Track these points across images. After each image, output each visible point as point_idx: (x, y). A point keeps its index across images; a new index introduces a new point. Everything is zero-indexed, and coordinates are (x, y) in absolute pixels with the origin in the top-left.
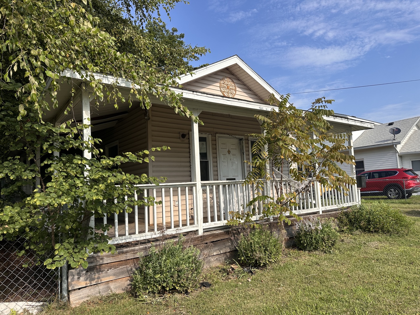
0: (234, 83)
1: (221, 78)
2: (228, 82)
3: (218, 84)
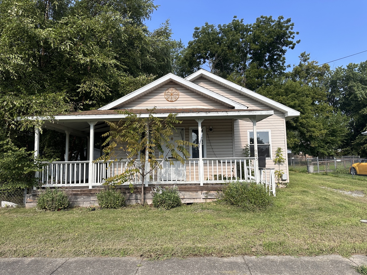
1: (166, 89)
2: (172, 90)
3: (163, 94)
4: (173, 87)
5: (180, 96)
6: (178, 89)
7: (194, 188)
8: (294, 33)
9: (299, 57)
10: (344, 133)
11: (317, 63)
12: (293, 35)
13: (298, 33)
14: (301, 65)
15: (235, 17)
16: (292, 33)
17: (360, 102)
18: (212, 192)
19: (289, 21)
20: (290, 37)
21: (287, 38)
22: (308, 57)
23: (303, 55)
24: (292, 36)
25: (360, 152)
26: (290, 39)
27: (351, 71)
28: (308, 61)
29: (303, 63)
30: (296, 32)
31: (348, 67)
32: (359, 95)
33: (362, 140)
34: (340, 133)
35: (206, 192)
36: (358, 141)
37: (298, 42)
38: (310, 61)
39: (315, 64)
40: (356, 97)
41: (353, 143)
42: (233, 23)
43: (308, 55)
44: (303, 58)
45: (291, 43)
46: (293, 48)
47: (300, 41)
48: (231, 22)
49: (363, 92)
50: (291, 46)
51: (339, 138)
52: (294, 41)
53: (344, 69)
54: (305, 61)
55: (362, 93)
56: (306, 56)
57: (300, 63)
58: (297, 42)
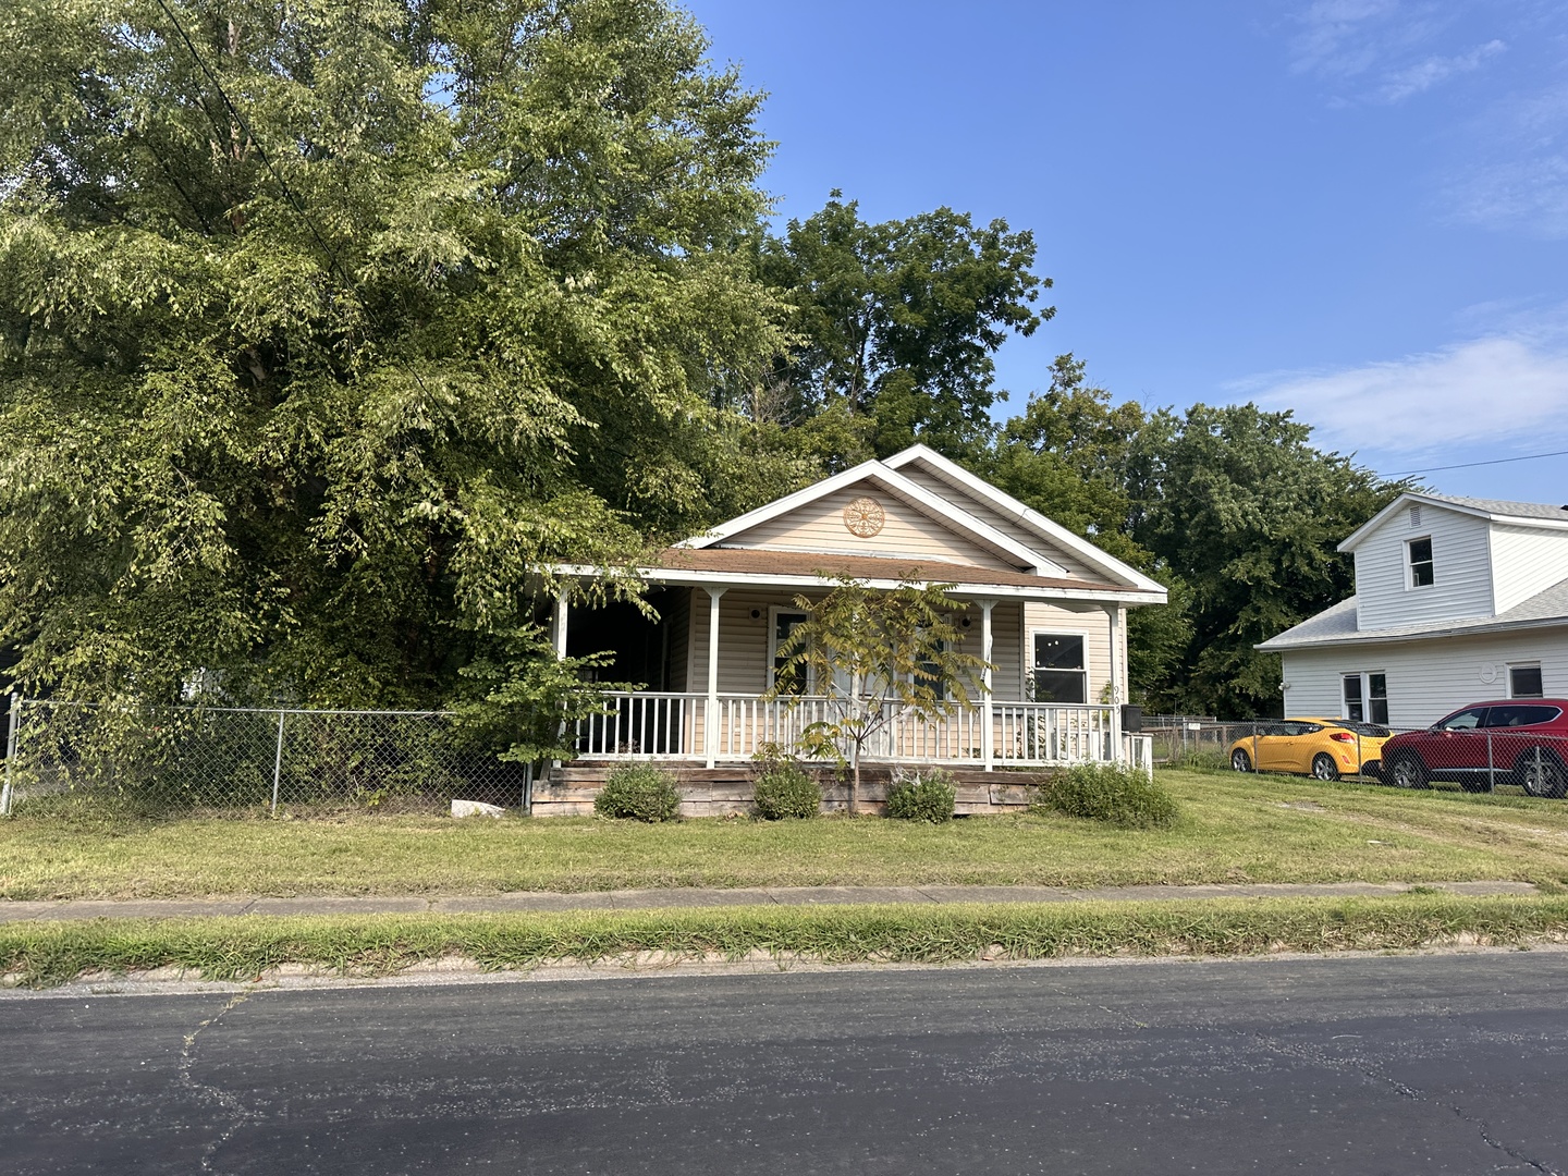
0: (879, 505)
1: (849, 499)
2: (865, 505)
3: (840, 513)
4: (869, 498)
5: (886, 524)
6: (880, 501)
7: (972, 776)
8: (1038, 281)
9: (1050, 368)
10: (1175, 638)
11: (1107, 397)
12: (1035, 288)
13: (1049, 283)
14: (1052, 398)
15: (836, 193)
16: (1030, 282)
17: (1225, 540)
18: (1014, 790)
19: (1025, 239)
20: (1021, 293)
21: (1012, 295)
22: (1078, 372)
23: (1062, 364)
24: (1028, 291)
25: (1215, 705)
26: (1021, 301)
27: (1201, 433)
28: (1078, 385)
29: (1059, 389)
30: (1043, 279)
31: (1190, 415)
32: (1225, 516)
33: (1222, 664)
34: (1163, 639)
35: (999, 787)
36: (1209, 668)
37: (1048, 314)
38: (1081, 386)
39: (1099, 402)
40: (1212, 519)
41: (1194, 671)
42: (829, 215)
43: (1080, 367)
44: (1060, 374)
45: (1024, 315)
46: (1028, 331)
47: (1052, 310)
48: (821, 208)
49: (1235, 505)
50: (1025, 324)
51: (1159, 655)
52: (1035, 309)
53: (1175, 420)
54: (1067, 384)
55: (1232, 509)
56: (1073, 368)
57: (1052, 389)
58: (1043, 315)
